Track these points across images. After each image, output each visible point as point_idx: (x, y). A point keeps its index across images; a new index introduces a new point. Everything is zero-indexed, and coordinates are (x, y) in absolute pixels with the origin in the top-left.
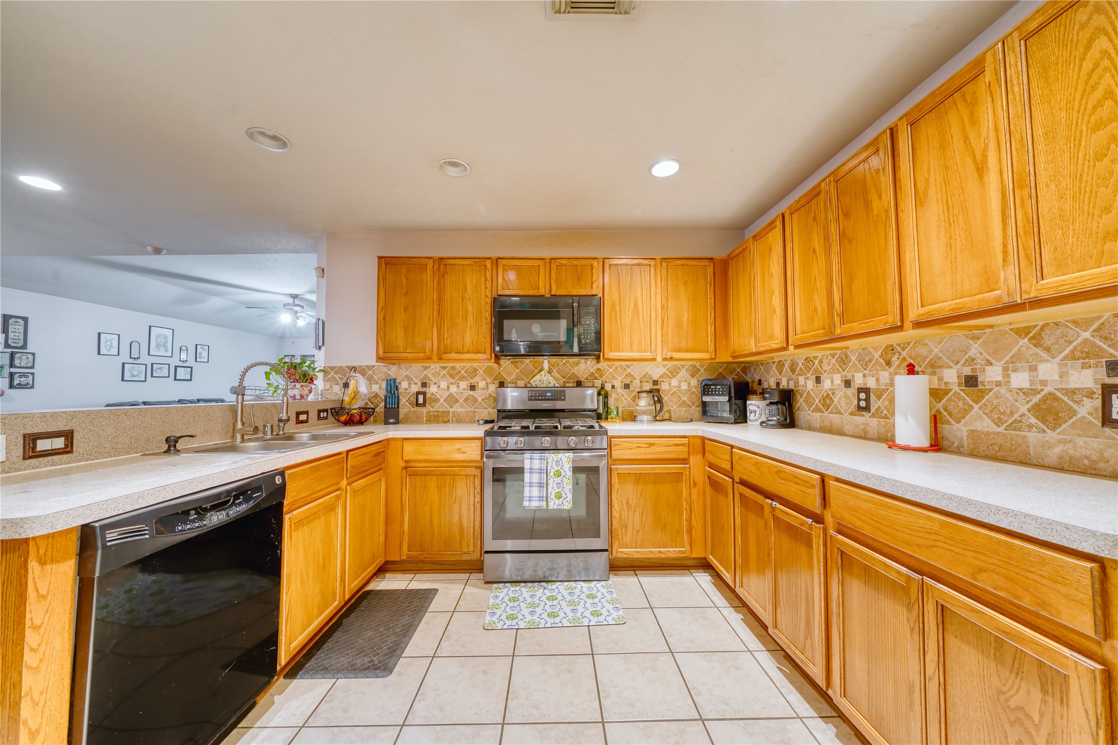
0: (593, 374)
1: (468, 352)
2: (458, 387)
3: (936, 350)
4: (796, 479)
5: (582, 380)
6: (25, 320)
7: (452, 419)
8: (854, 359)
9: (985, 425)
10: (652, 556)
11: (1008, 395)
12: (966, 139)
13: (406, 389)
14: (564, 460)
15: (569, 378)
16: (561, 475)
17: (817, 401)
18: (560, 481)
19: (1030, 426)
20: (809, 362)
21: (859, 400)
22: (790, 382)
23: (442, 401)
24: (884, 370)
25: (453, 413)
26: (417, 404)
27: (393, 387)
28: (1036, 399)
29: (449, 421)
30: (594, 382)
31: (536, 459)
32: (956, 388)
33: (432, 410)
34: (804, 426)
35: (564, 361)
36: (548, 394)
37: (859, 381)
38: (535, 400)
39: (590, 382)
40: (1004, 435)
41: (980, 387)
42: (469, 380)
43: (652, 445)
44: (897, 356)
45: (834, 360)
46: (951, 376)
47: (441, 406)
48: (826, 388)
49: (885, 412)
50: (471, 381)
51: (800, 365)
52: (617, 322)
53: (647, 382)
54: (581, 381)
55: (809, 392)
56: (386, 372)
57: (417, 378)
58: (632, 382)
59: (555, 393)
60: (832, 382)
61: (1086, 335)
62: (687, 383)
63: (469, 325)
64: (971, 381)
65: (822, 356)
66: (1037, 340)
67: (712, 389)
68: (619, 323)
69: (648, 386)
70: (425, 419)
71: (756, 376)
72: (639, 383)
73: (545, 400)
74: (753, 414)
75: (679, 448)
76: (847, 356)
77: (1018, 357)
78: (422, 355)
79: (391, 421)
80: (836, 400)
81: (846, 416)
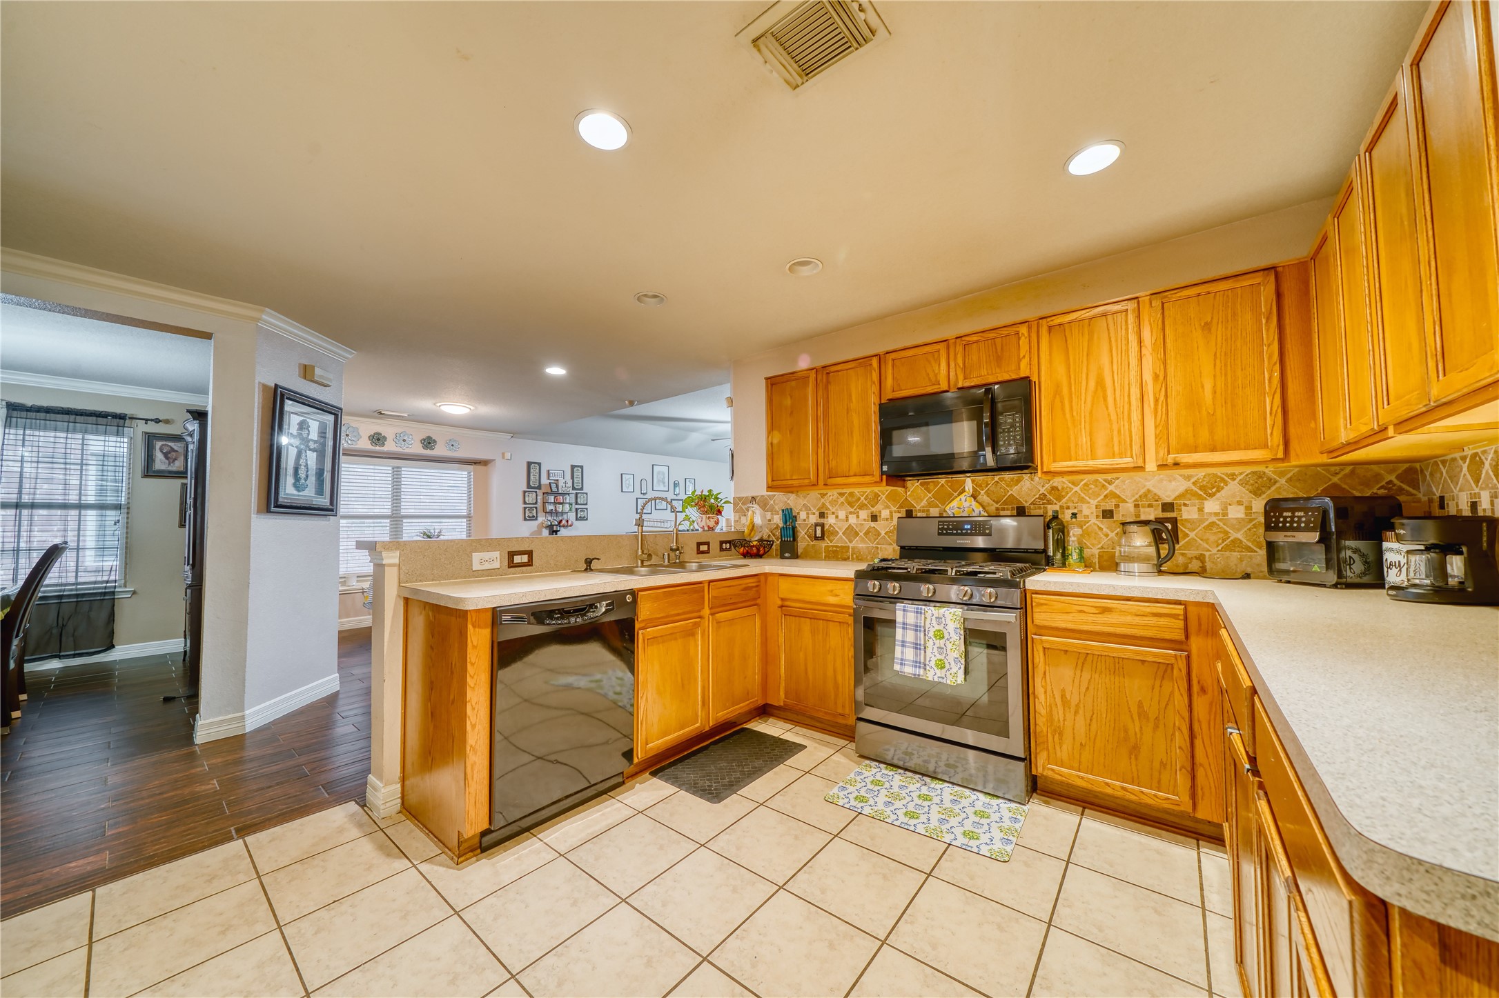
0: (1045, 495)
1: (855, 475)
2: (858, 517)
5: (1026, 505)
6: (582, 467)
7: (852, 556)
10: (1109, 791)
13: (805, 520)
14: (949, 617)
15: (1005, 503)
16: (943, 637)
18: (942, 646)
23: (841, 534)
25: (853, 548)
26: (816, 538)
27: (789, 517)
29: (849, 558)
30: (1046, 508)
31: (911, 612)
33: (831, 544)
35: (995, 479)
36: (966, 527)
38: (947, 534)
39: (1040, 508)
42: (870, 509)
43: (1105, 610)
47: (840, 540)
50: (873, 509)
52: (1064, 414)
53: (1150, 506)
54: (1024, 508)
56: (786, 502)
57: (814, 507)
58: (1117, 506)
59: (976, 525)
62: (1242, 508)
63: (855, 442)
67: (1285, 518)
68: (1068, 416)
69: (1151, 514)
70: (824, 554)
71: (1434, 489)
72: (1132, 509)
73: (962, 534)
75: (1163, 621)
78: (806, 481)
79: (787, 555)
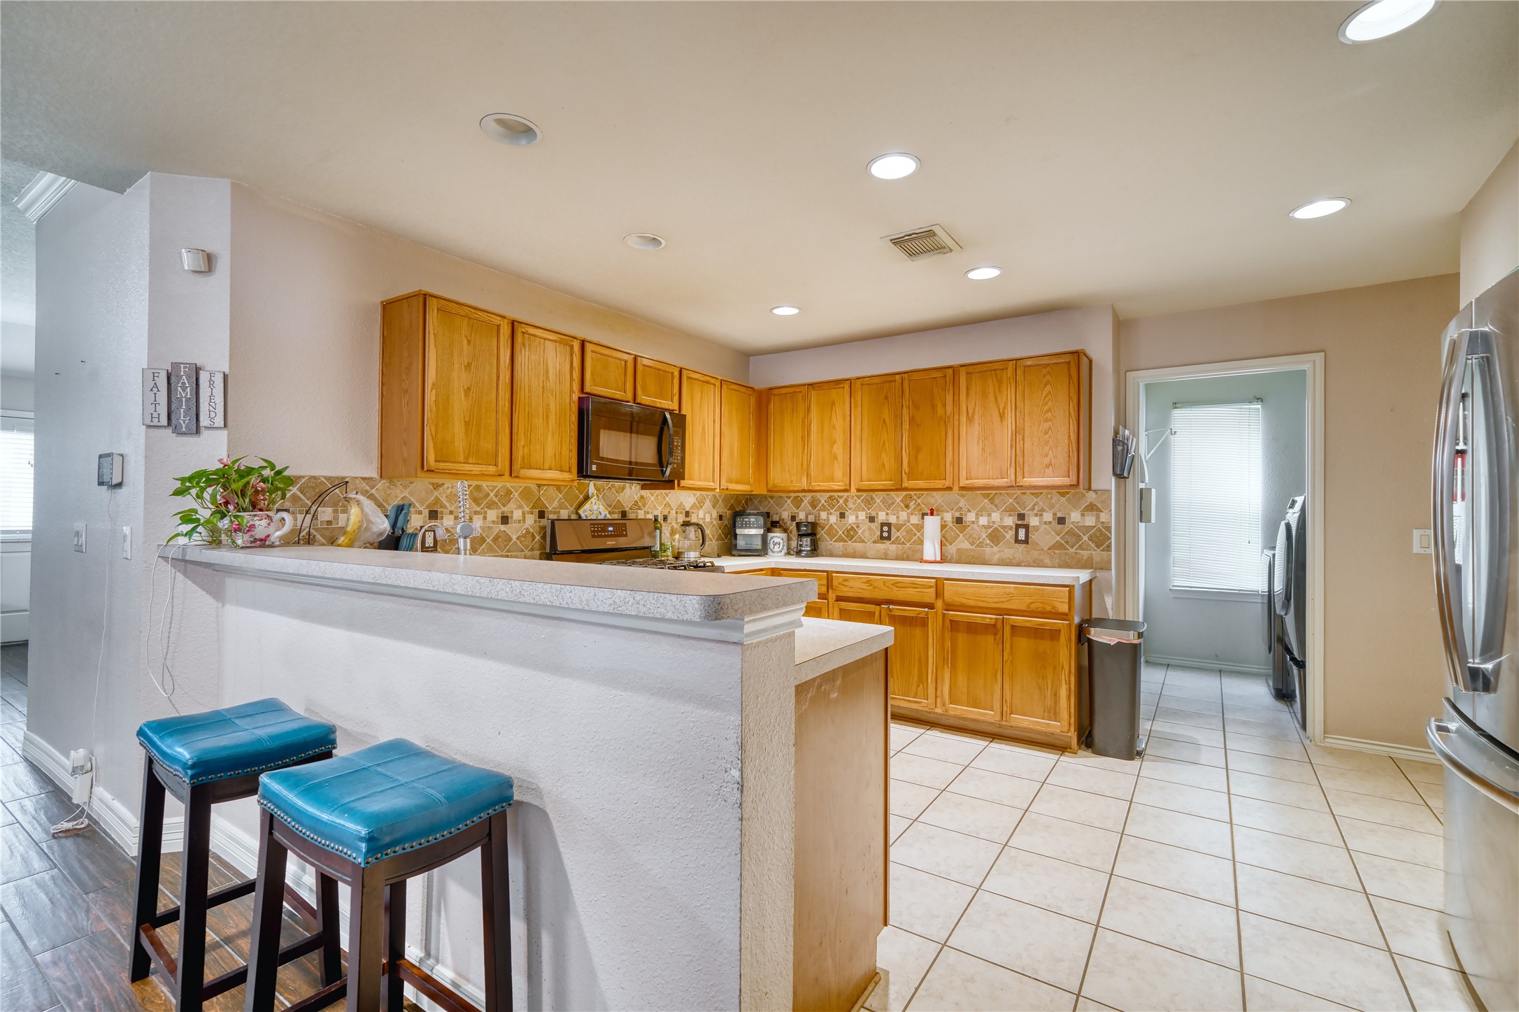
1: (550, 469)
2: (485, 518)
3: (940, 501)
4: (914, 586)
5: (627, 509)
8: (878, 501)
9: (966, 545)
11: (978, 529)
12: (996, 398)
15: (615, 507)
17: (841, 533)
19: (987, 544)
20: (833, 500)
21: (882, 531)
22: (810, 517)
24: (904, 511)
28: (990, 531)
30: (637, 512)
32: (951, 525)
34: (824, 554)
35: (609, 486)
36: (609, 528)
37: (882, 517)
38: (599, 536)
39: (634, 512)
40: (975, 550)
41: (964, 524)
42: (500, 508)
44: (914, 502)
45: (860, 501)
46: (948, 517)
48: (850, 522)
49: (903, 540)
50: (504, 509)
51: (823, 502)
53: (681, 513)
54: (625, 511)
55: (831, 525)
57: (422, 503)
59: (614, 526)
60: (857, 517)
61: (1011, 500)
63: (550, 429)
64: (959, 521)
65: (848, 496)
66: (992, 501)
67: (746, 522)
68: (691, 446)
69: (682, 518)
73: (609, 536)
74: (778, 546)
76: (872, 499)
77: (983, 509)
78: (492, 469)
80: (860, 532)
81: (869, 544)
